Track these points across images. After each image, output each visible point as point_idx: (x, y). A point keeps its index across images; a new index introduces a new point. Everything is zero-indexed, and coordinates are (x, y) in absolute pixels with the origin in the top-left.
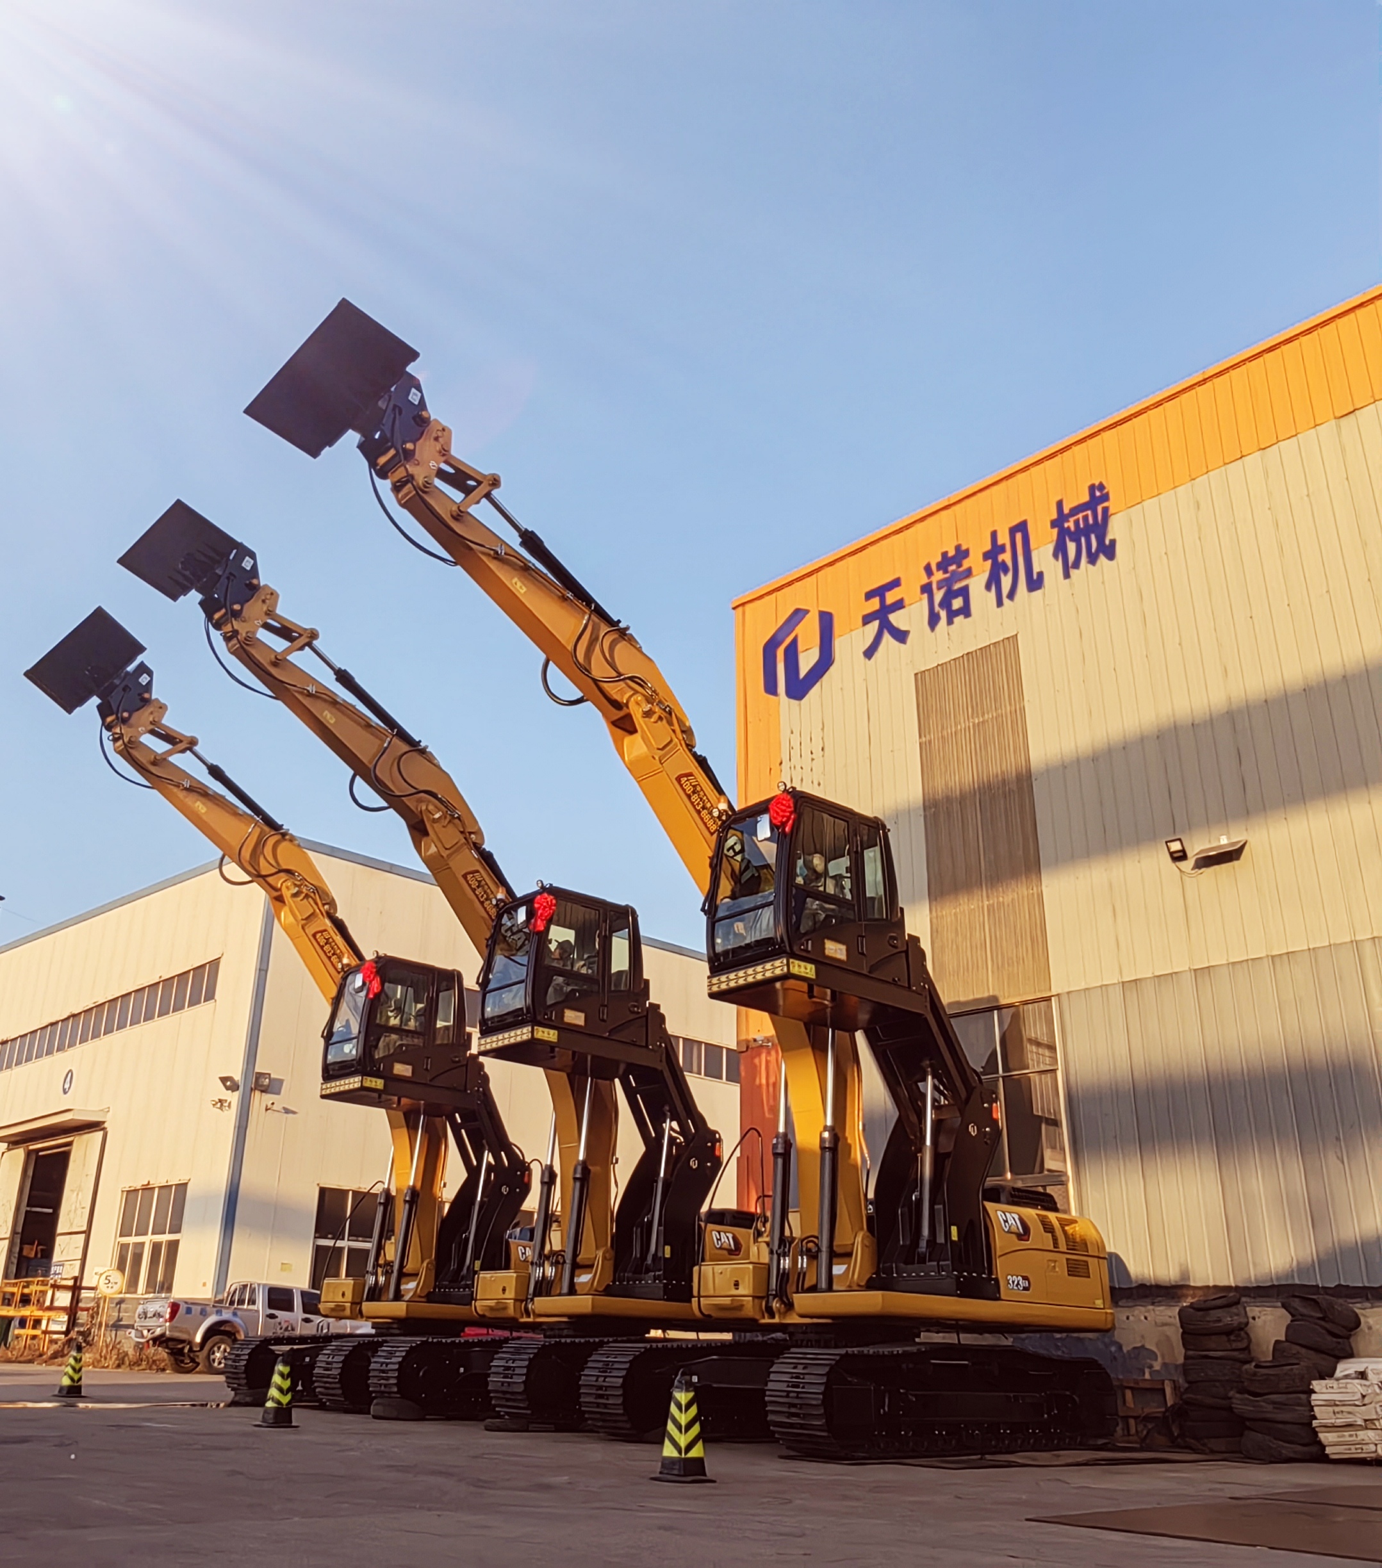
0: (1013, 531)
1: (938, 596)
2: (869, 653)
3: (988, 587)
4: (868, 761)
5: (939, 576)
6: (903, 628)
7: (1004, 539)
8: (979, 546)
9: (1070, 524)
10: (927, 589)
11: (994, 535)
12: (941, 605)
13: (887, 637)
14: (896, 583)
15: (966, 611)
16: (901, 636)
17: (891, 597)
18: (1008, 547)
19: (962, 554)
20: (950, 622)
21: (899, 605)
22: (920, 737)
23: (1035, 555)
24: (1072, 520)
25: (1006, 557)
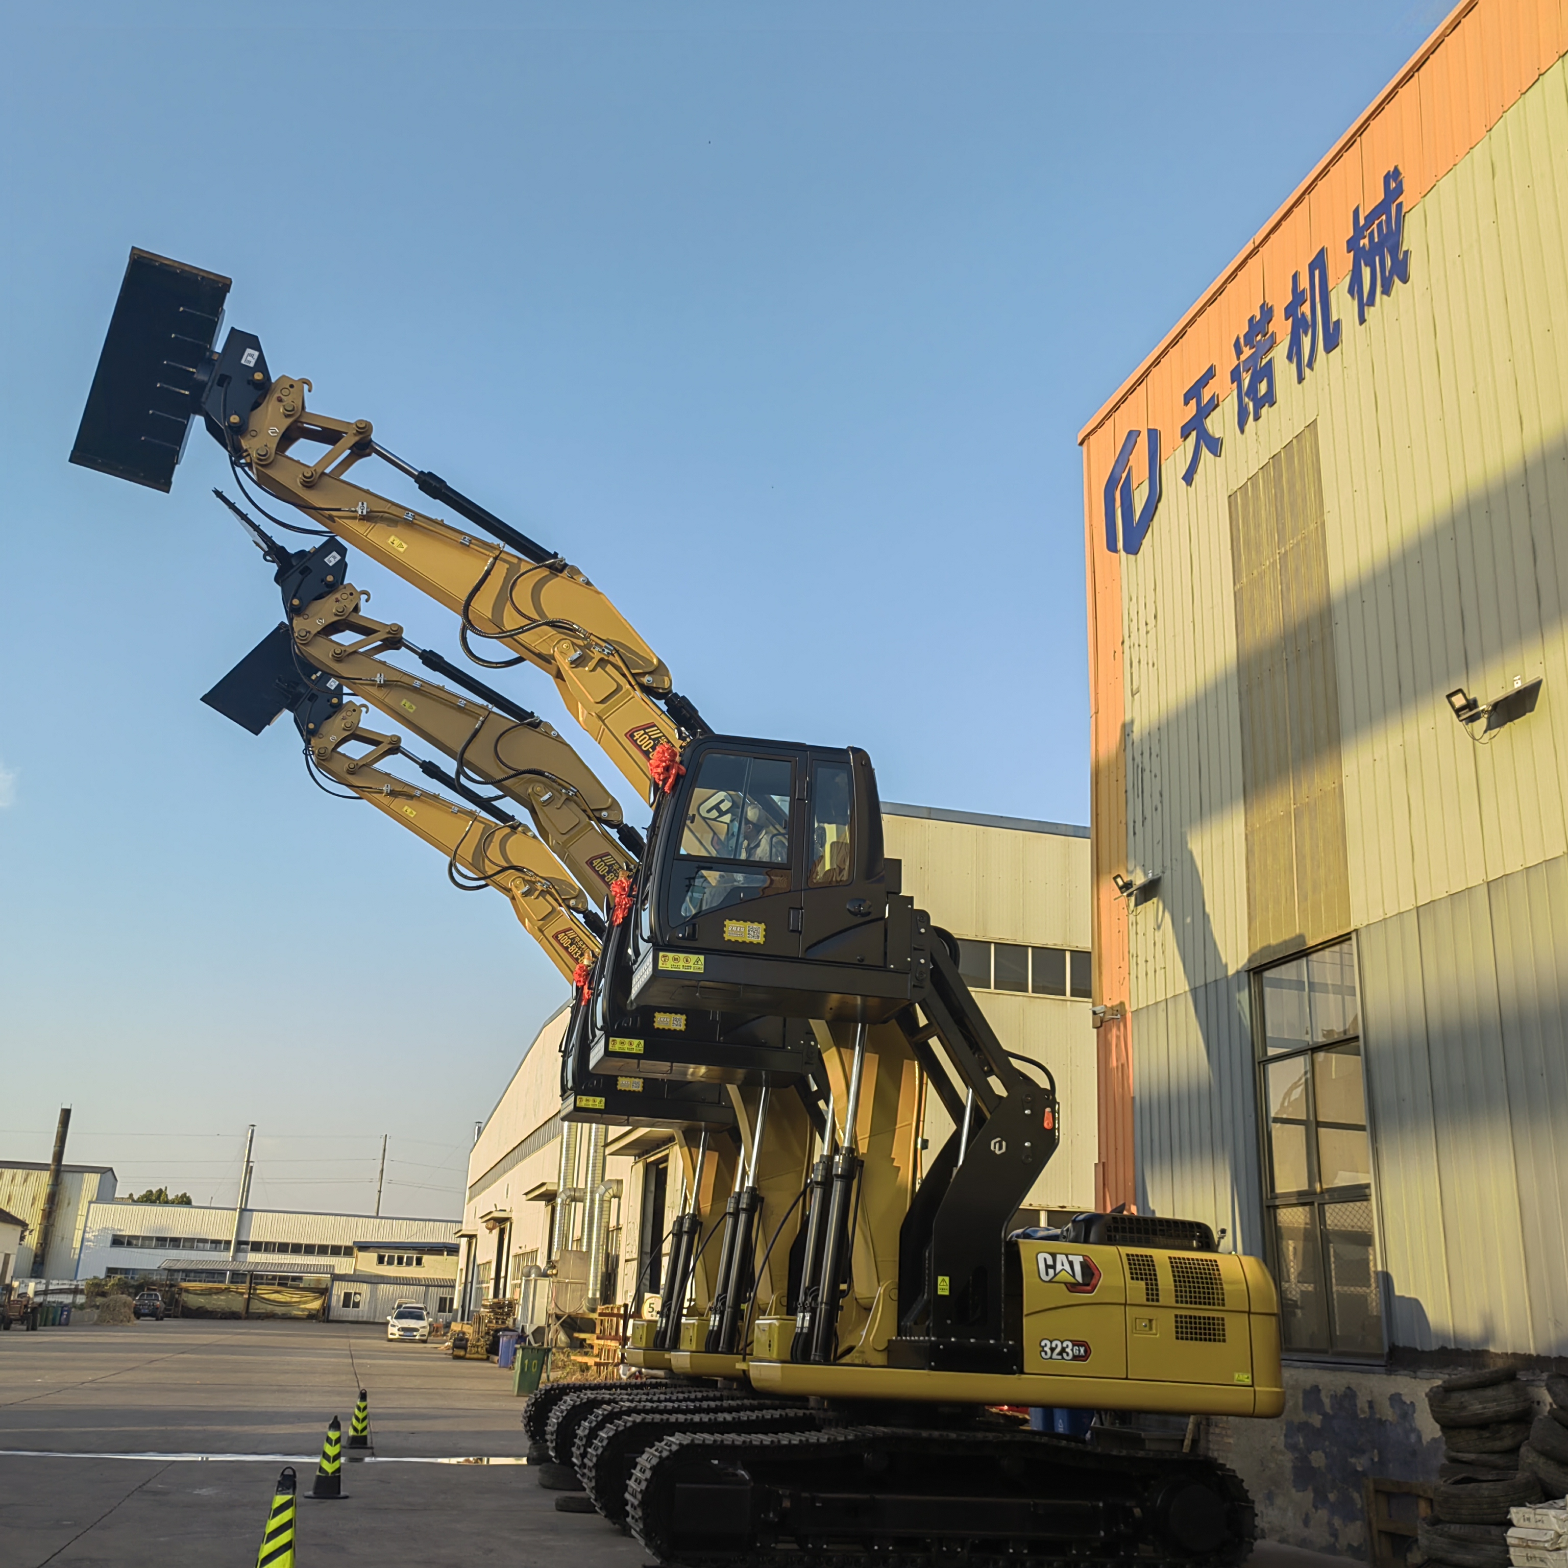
0: (1312, 267)
1: (1246, 380)
2: (1188, 478)
3: (1290, 358)
4: (1192, 624)
5: (1247, 352)
6: (1217, 436)
7: (1304, 283)
8: (1281, 300)
9: (1365, 242)
10: (1235, 376)
11: (1295, 277)
12: (1247, 394)
13: (1205, 453)
14: (1210, 374)
15: (1270, 399)
16: (1215, 446)
17: (1206, 395)
18: (1308, 295)
19: (1267, 312)
20: (1257, 418)
21: (1214, 404)
22: (1234, 584)
23: (1333, 297)
24: (1367, 233)
25: (1306, 308)
